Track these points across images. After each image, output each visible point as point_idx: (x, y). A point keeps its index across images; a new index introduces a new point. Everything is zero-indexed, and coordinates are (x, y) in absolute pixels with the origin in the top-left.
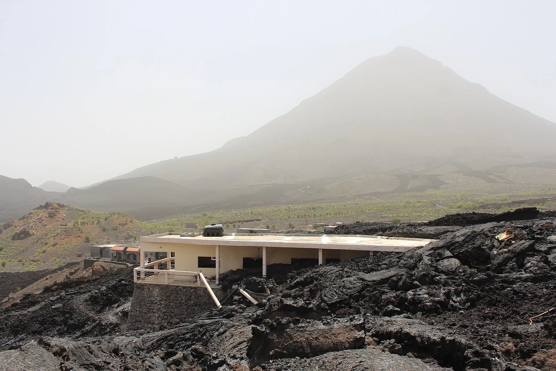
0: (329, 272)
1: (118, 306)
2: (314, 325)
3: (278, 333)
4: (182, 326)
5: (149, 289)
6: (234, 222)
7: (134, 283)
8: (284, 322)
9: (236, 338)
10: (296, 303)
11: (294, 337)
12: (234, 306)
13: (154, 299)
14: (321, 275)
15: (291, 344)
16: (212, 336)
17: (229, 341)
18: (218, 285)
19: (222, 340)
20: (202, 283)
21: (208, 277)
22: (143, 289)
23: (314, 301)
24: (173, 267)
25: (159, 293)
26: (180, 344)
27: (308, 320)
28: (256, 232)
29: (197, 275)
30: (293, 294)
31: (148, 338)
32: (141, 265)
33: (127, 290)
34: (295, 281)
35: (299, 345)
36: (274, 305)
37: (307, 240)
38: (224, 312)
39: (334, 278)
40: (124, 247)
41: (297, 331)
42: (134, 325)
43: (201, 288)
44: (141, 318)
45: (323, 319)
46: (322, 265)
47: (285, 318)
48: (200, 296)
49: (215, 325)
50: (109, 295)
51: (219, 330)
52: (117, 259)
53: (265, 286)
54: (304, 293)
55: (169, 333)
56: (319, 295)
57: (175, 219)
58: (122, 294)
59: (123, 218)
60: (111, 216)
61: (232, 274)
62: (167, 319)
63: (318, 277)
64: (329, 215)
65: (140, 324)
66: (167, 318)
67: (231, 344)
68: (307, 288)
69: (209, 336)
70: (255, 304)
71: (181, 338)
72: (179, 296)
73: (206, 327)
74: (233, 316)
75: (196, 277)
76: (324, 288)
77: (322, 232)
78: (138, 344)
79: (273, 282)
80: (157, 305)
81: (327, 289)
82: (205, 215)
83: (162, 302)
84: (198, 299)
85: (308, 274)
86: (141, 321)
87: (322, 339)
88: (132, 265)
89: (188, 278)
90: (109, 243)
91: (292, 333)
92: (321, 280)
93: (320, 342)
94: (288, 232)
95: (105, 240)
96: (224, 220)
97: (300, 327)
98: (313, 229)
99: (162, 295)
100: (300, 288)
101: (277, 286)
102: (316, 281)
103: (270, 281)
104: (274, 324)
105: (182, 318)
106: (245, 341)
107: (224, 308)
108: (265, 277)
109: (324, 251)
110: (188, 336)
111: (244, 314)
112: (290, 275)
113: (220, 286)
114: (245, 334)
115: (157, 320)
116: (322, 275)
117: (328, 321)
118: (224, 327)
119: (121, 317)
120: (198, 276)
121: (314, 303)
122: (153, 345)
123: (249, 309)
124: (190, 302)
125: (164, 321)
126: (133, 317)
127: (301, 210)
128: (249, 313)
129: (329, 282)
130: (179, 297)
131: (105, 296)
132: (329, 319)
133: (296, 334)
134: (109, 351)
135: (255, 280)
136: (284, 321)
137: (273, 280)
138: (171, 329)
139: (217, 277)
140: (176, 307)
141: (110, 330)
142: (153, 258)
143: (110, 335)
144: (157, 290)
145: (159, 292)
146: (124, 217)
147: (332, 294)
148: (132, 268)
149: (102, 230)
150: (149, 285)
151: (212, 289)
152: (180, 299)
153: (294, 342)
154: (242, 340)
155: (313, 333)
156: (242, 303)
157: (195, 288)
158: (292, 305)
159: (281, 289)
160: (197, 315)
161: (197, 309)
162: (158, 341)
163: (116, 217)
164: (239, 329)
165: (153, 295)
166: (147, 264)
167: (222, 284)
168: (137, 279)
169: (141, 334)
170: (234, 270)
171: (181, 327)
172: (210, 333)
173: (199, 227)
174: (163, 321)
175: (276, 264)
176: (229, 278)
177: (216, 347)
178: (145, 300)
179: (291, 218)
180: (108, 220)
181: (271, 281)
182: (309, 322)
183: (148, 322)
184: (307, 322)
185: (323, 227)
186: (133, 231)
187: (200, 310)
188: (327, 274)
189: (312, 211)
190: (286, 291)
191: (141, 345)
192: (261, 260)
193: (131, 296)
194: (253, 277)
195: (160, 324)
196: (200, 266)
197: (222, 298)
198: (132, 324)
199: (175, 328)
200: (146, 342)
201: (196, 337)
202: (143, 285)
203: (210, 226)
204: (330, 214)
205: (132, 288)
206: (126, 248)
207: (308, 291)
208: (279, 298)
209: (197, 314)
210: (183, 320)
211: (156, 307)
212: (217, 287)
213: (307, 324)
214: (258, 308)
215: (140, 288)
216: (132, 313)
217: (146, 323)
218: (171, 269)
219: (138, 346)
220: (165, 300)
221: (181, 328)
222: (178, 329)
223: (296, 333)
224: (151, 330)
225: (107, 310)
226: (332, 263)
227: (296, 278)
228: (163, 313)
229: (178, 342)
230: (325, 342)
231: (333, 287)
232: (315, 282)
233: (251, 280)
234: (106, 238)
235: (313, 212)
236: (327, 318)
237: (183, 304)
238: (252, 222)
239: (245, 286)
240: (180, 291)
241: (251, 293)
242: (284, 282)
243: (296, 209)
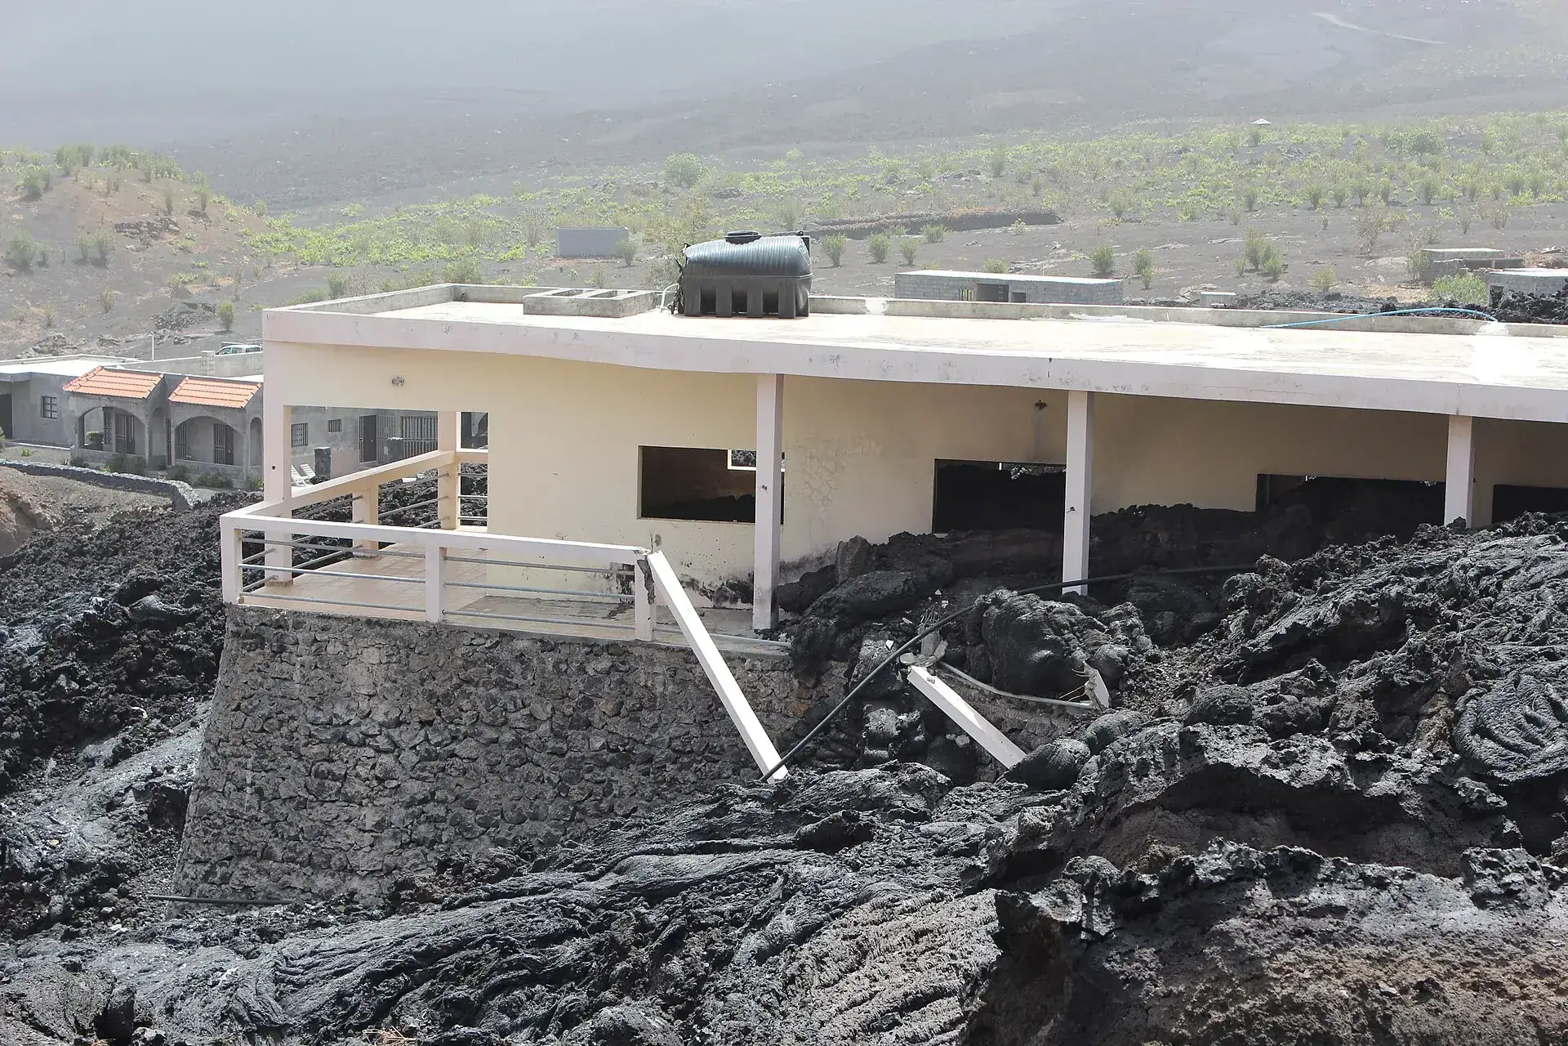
0: (1514, 571)
1: (121, 755)
2: (1409, 899)
3: (1169, 943)
4: (533, 892)
5: (316, 644)
6: (880, 229)
7: (222, 606)
8: (1213, 873)
9: (885, 967)
10: (1290, 759)
11: (1278, 970)
12: (867, 774)
13: (349, 710)
14: (1458, 595)
15: (1249, 1018)
16: (721, 961)
17: (841, 983)
18: (769, 634)
19: (793, 976)
20: (666, 617)
21: (705, 580)
22: (282, 649)
23: (1408, 756)
24: (476, 512)
25: (387, 679)
26: (520, 1005)
27: (1373, 869)
28: (1021, 298)
29: (631, 568)
30: (1261, 711)
31: (308, 960)
32: (265, 494)
33: (178, 654)
34: (1282, 627)
35: (1304, 1025)
36: (1142, 770)
37: (1370, 357)
38: (804, 809)
39: (1549, 617)
40: (157, 380)
41: (1298, 934)
42: (225, 879)
43: (659, 648)
44: (265, 832)
45: (1477, 868)
46: (1468, 525)
47: (1221, 844)
48: (650, 702)
49: (742, 887)
50: (62, 680)
51: (766, 921)
52: (110, 452)
53: (1079, 654)
54: (1333, 706)
55: (446, 931)
56: (1438, 721)
57: (486, 198)
58: (147, 675)
59: (143, 189)
60: (67, 174)
61: (858, 568)
62: (433, 842)
63: (1435, 605)
64: (1526, 195)
65: (259, 872)
66: (436, 841)
67: (854, 1004)
68: (1362, 673)
69: (705, 958)
70: (1004, 768)
71: (522, 962)
72: (513, 699)
73: (684, 898)
74: (865, 834)
75: (626, 581)
76: (1475, 678)
77: (1478, 308)
78: (246, 994)
79: (1128, 630)
80: (371, 753)
81: (1498, 684)
82: (687, 178)
83: (403, 736)
84: (637, 720)
85: (1367, 578)
86: (267, 855)
87: (1459, 999)
88: (207, 495)
89: (576, 582)
90: (53, 349)
91: (1262, 946)
92: (1454, 628)
93: (1447, 1017)
94: (1243, 303)
95: (30, 333)
96: (809, 218)
97: (1318, 912)
98: (1413, 284)
99: (407, 693)
100: (1315, 674)
101: (1157, 651)
102: (1422, 628)
103: (1107, 621)
104: (1146, 878)
105: (534, 841)
106: (940, 993)
107: (807, 785)
108: (1078, 589)
109: (1485, 430)
110: (568, 951)
111: (934, 827)
112: (1245, 584)
113: (784, 641)
114: (946, 949)
115: (372, 846)
116: (1465, 594)
117: (1507, 879)
118: (800, 903)
119: (141, 827)
120: (639, 574)
121: (1407, 764)
122: (345, 1005)
123: (970, 796)
124: (586, 738)
125: (417, 856)
126: (219, 822)
127: (1332, 156)
128: (969, 825)
129: (1514, 639)
130: (511, 707)
131: (35, 687)
132: (1518, 870)
133: (1290, 957)
134: (72, 1020)
135: (1010, 608)
136: (1211, 863)
137: (1129, 614)
138: (459, 906)
139: (763, 585)
140: (492, 767)
141: (66, 907)
142: (344, 449)
143: (68, 936)
144: (372, 656)
145: (381, 673)
146: (148, 181)
147: (1529, 719)
148: (206, 513)
149: (11, 263)
150: (322, 624)
151: (729, 658)
152: (517, 718)
153: (1274, 1008)
154: (921, 983)
155: (1405, 956)
156: (919, 753)
157: (617, 651)
158: (1257, 770)
159: (1182, 676)
160: (630, 821)
161: (627, 787)
162: (374, 978)
163: (97, 176)
164: (903, 912)
165: (348, 689)
166: (303, 490)
167: (795, 628)
168: (245, 583)
169: (268, 935)
170: (871, 541)
171: (521, 893)
172: (712, 941)
173: (648, 258)
174: (406, 854)
175: (1149, 509)
176: (841, 593)
177: (753, 1022)
178: (292, 718)
179: (1263, 207)
180: (47, 198)
181: (1118, 617)
182: (1381, 884)
183: (310, 862)
184: (1366, 880)
185: (1486, 278)
186: (209, 273)
187: (648, 792)
188: (1499, 586)
189: (1414, 164)
190: (1219, 690)
191: (267, 1004)
192: (1055, 482)
193: (204, 693)
194: (996, 587)
195: (389, 873)
196: (652, 506)
197: (790, 723)
198: (208, 874)
199: (488, 899)
200: (300, 986)
201: (619, 961)
202: (279, 625)
203: (719, 248)
204: (1536, 189)
205: (207, 637)
206: (166, 386)
207: (1364, 695)
208: (1170, 730)
209: (626, 816)
210: (536, 849)
211: (363, 764)
212: (762, 646)
213: (1362, 895)
214: (1025, 792)
215: (258, 641)
216: (211, 802)
217: (302, 864)
218: (464, 522)
219: (246, 1005)
220: (423, 724)
221: (524, 899)
222: (504, 910)
223: (1285, 949)
224: (333, 913)
225: (51, 776)
226: (1534, 518)
227: (1289, 606)
228: (408, 806)
229: (505, 987)
230: (1484, 1020)
231: (1536, 675)
232: (1416, 638)
233: (984, 607)
234: (34, 315)
235: (1420, 169)
236: (1502, 859)
237: (542, 747)
238: (998, 230)
239: (943, 645)
240: (517, 668)
241: (982, 691)
242: (1207, 628)
243: (1297, 151)
